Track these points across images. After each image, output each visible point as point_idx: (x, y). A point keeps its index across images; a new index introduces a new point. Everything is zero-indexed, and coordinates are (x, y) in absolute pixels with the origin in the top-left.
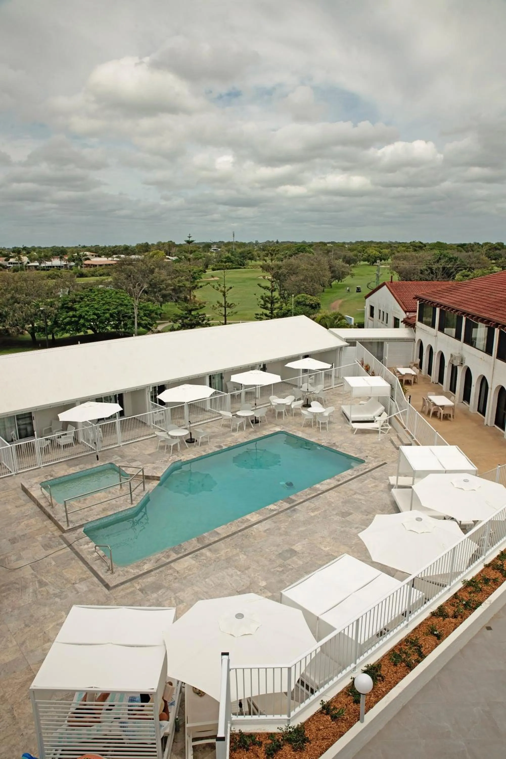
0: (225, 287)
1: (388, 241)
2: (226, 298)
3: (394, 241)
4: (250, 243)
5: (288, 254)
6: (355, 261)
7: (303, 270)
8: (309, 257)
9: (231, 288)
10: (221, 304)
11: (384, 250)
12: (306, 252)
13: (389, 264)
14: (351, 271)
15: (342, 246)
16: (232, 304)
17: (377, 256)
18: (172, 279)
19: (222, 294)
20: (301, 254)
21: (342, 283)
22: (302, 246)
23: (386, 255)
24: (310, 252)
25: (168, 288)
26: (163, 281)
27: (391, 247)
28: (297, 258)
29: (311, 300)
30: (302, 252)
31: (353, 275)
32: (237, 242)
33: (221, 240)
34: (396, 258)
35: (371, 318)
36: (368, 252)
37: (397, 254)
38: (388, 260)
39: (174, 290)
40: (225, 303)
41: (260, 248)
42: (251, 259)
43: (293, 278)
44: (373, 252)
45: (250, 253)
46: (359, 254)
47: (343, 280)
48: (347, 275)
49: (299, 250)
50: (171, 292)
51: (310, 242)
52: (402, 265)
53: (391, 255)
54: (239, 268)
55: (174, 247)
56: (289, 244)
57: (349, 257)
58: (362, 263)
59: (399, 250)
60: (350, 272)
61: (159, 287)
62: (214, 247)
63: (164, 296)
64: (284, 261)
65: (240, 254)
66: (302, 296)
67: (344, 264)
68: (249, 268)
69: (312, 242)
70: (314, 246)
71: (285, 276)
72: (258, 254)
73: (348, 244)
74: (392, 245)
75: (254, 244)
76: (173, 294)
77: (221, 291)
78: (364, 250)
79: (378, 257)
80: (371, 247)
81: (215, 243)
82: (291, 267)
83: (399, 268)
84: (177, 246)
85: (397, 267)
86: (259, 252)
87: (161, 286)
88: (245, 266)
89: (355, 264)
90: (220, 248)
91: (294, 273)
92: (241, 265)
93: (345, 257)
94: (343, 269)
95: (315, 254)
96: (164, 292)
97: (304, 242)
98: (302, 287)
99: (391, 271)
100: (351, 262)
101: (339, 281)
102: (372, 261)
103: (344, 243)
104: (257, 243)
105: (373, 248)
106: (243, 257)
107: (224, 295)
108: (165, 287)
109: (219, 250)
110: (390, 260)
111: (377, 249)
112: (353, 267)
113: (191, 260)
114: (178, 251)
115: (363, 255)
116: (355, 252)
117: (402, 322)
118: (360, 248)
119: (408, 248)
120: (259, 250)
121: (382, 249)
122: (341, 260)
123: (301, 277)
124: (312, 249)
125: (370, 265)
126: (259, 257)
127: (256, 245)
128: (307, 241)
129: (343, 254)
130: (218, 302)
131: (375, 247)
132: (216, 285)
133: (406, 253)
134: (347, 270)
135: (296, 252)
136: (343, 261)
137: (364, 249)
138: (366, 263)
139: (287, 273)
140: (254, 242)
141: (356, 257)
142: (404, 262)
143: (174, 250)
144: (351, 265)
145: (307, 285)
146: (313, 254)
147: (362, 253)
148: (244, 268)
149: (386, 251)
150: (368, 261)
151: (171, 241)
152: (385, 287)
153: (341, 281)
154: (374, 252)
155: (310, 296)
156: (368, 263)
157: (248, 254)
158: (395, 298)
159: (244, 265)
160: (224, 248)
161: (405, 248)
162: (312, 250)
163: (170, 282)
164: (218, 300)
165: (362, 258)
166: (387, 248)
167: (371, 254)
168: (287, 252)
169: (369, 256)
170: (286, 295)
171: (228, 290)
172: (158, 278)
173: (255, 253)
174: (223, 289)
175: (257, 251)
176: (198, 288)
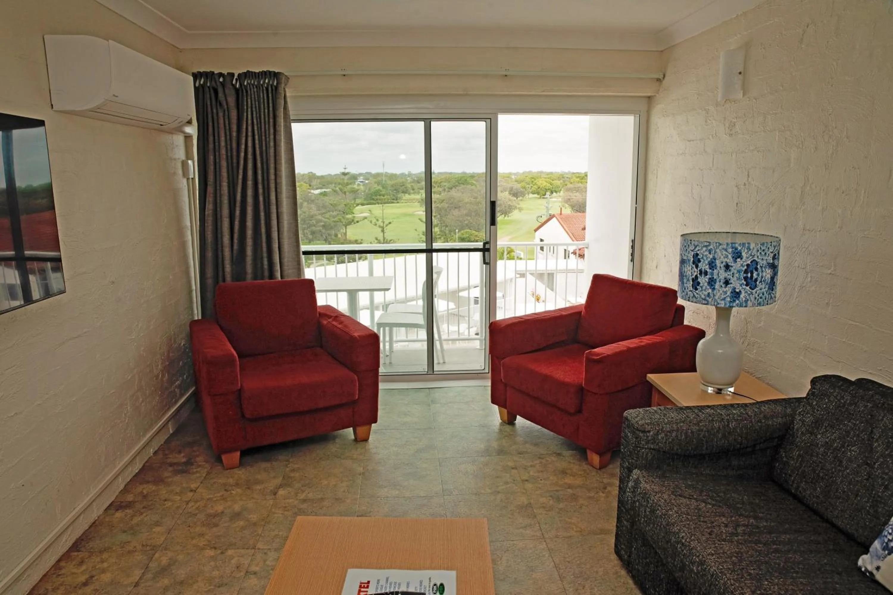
0: (384, 222)
1: (560, 171)
2: (385, 234)
3: (567, 171)
4: (403, 175)
5: (447, 186)
6: (523, 194)
7: (466, 203)
8: (472, 190)
9: (390, 223)
10: (379, 240)
11: (555, 181)
12: (468, 184)
13: (560, 196)
14: (519, 204)
15: (508, 177)
16: (391, 240)
17: (547, 188)
18: (322, 214)
19: (380, 229)
20: (462, 186)
21: (509, 218)
22: (463, 177)
23: (558, 187)
24: (472, 184)
25: (318, 224)
26: (312, 217)
27: (563, 177)
28: (458, 190)
29: (476, 236)
30: (463, 184)
31: (520, 209)
32: (386, 173)
33: (368, 171)
34: (568, 190)
35: (541, 252)
36: (537, 183)
37: (570, 186)
38: (560, 192)
39: (324, 226)
40: (384, 240)
41: (414, 180)
42: (404, 192)
43: (456, 212)
44: (543, 183)
45: (404, 185)
46: (528, 186)
47: (510, 215)
48: (514, 209)
49: (460, 182)
50: (321, 228)
51: (472, 172)
52: (574, 197)
53: (563, 187)
54: (392, 203)
55: (315, 178)
56: (448, 175)
57: (516, 189)
58: (531, 196)
59: (572, 181)
60: (518, 206)
61: (309, 223)
62: (361, 179)
63: (313, 233)
64: (442, 194)
65: (392, 186)
66: (466, 232)
67: (511, 197)
68: (402, 203)
69: (474, 173)
70: (476, 178)
71: (446, 210)
72: (412, 186)
73: (515, 174)
74: (564, 176)
75: (406, 175)
76: (324, 231)
77: (380, 227)
78: (532, 182)
79: (549, 189)
80: (541, 178)
81: (360, 174)
82: (452, 200)
83: (571, 200)
84: (319, 178)
85: (569, 199)
86: (413, 184)
87: (311, 222)
88: (399, 201)
89: (523, 197)
90: (368, 179)
91: (455, 208)
92: (395, 200)
93: (511, 189)
94: (510, 203)
95: (478, 186)
96: (314, 228)
97: (464, 173)
98: (466, 222)
99: (563, 203)
100: (519, 194)
101: (505, 216)
102: (541, 193)
103: (510, 174)
104: (410, 175)
105: (544, 179)
106: (395, 190)
107: (383, 231)
108: (315, 223)
109: (367, 182)
110: (562, 193)
111: (547, 180)
112: (521, 200)
113: (347, 193)
114: (320, 183)
115: (532, 187)
116: (523, 184)
117: (572, 253)
118: (528, 179)
119: (582, 179)
120: (413, 182)
121: (553, 180)
122: (507, 193)
123: (465, 212)
124: (474, 180)
125: (540, 198)
126: (413, 190)
127: (409, 177)
128: (468, 172)
129: (509, 185)
130: (377, 239)
131: (545, 178)
132: (374, 221)
133: (580, 185)
134: (514, 203)
135: (457, 184)
136: (510, 194)
137: (533, 180)
138: (536, 195)
139: (448, 207)
140: (407, 173)
141: (524, 190)
142: (577, 194)
143: (314, 183)
144: (519, 199)
145: (471, 221)
146: (476, 186)
147: (531, 185)
148: (398, 203)
149: (558, 183)
150: (538, 193)
151: (311, 173)
152: (554, 219)
153: (508, 216)
154: (545, 184)
155: (474, 232)
156: (538, 196)
157: (401, 186)
158: (565, 230)
159: (397, 200)
160: (373, 180)
161: (578, 179)
162: (474, 182)
163: (320, 217)
164: (376, 236)
165: (531, 191)
166: (559, 179)
167: (541, 186)
168: (445, 184)
169: (539, 188)
170: (447, 232)
171: (387, 226)
172: (307, 213)
173: (409, 186)
174: (382, 225)
175: (411, 183)
176: (355, 223)
